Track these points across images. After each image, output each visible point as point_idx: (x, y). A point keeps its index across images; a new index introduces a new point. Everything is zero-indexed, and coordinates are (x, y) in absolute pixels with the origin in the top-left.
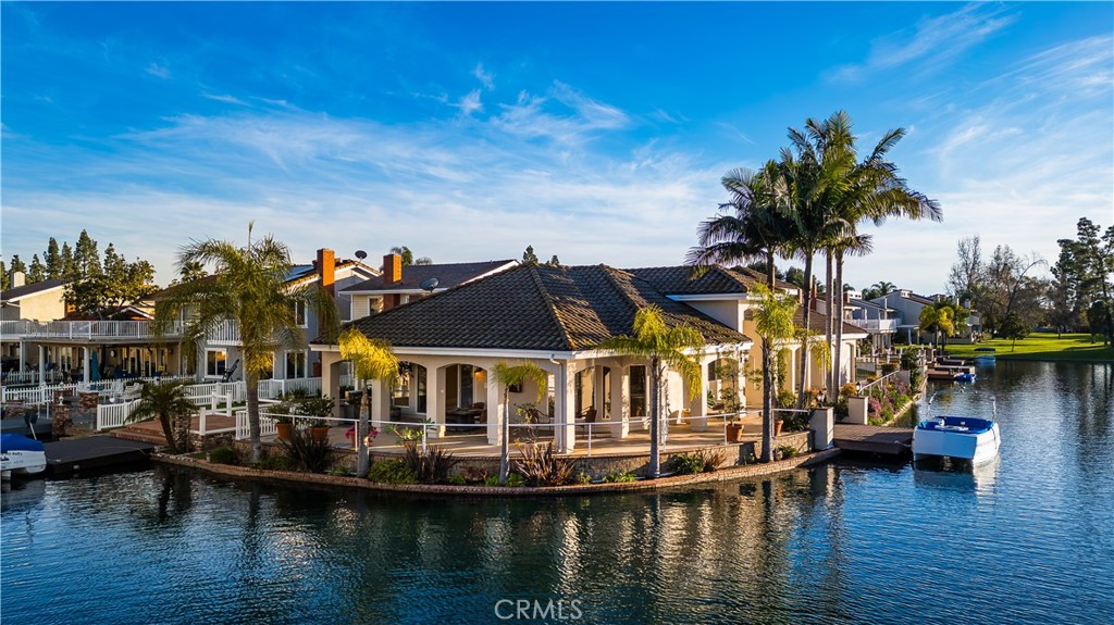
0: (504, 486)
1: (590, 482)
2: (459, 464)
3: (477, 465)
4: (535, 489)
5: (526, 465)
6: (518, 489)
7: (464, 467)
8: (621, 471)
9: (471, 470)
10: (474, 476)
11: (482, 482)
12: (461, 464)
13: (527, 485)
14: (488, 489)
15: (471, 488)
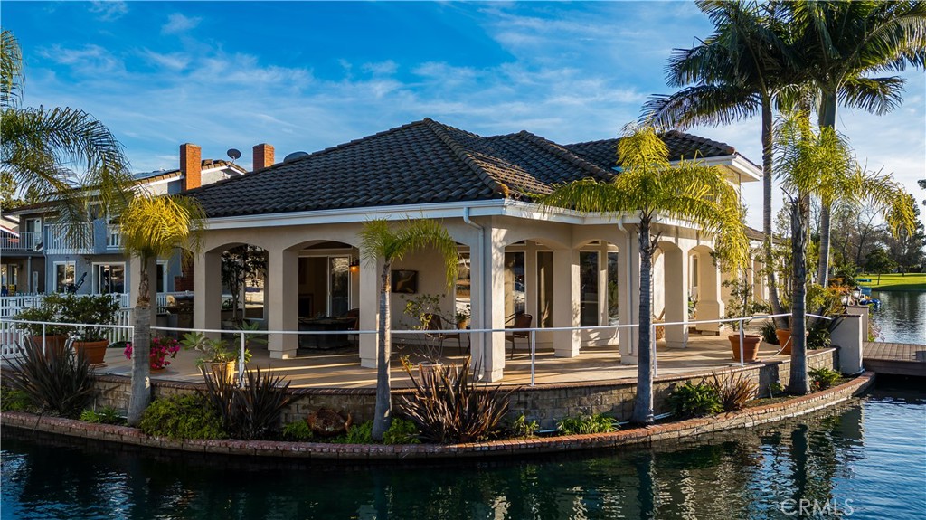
0: (380, 442)
1: (537, 434)
2: (301, 402)
3: (334, 403)
4: (438, 448)
5: (421, 402)
6: (406, 449)
7: (309, 407)
8: (586, 412)
9: (322, 413)
10: (326, 423)
11: (340, 435)
12: (306, 402)
13: (424, 441)
14: (350, 448)
15: (318, 446)
